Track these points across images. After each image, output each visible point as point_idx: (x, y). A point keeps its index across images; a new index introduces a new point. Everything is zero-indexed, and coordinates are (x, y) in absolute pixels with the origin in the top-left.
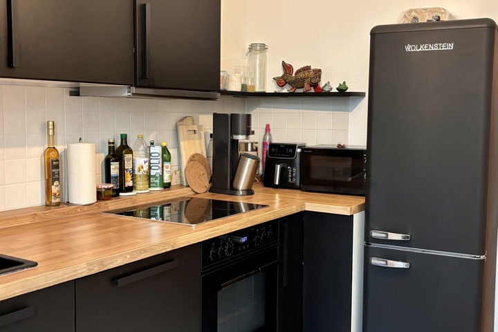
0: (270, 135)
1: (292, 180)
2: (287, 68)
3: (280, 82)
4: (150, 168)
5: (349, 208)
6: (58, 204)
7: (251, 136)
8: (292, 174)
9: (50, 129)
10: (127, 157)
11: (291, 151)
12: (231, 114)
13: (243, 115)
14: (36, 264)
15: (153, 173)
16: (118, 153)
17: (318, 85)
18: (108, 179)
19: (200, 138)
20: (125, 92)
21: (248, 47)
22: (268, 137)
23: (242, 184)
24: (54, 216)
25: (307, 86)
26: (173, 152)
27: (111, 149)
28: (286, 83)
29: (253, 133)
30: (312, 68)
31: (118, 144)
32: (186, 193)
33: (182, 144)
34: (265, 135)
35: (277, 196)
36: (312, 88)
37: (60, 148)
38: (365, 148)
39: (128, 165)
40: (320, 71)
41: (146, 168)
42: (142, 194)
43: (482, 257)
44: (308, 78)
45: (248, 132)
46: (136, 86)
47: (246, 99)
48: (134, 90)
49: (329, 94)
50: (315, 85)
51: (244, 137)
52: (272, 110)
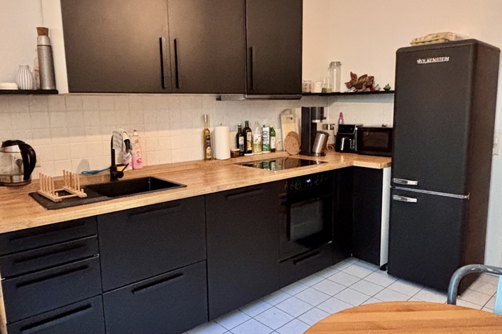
0: (342, 119)
1: (352, 148)
2: (353, 76)
3: (349, 85)
4: (262, 140)
5: (379, 165)
6: (210, 159)
7: (324, 121)
8: (352, 144)
9: (206, 119)
10: (249, 134)
11: (352, 129)
12: (312, 108)
14: (186, 186)
15: (264, 143)
16: (243, 132)
18: (238, 146)
19: (295, 122)
20: (241, 97)
21: (329, 64)
22: (341, 121)
23: (318, 149)
24: (206, 165)
25: (364, 87)
26: (277, 131)
27: (240, 129)
28: (353, 86)
29: (325, 118)
30: (368, 76)
31: (244, 126)
32: (285, 155)
33: (283, 126)
34: (339, 119)
35: (342, 157)
37: (211, 130)
38: (392, 126)
39: (249, 138)
40: (373, 77)
41: (260, 140)
42: (257, 154)
43: (466, 197)
44: (365, 82)
45: (322, 118)
46: (248, 94)
48: (246, 96)
49: (378, 92)
50: (371, 87)
51: (319, 121)
52: (345, 103)
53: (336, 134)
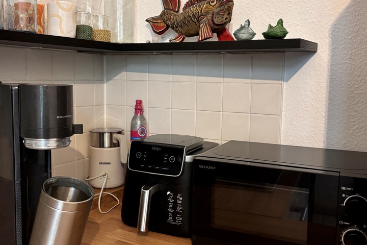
0: (143, 119)
1: (174, 220)
3: (158, 25)
8: (175, 207)
11: (172, 159)
13: (46, 88)
17: (225, 30)
22: (139, 122)
28: (168, 27)
34: (134, 118)
36: (215, 35)
44: (207, 13)
47: (105, 58)
50: (220, 29)
52: (147, 76)
53: (125, 160)
